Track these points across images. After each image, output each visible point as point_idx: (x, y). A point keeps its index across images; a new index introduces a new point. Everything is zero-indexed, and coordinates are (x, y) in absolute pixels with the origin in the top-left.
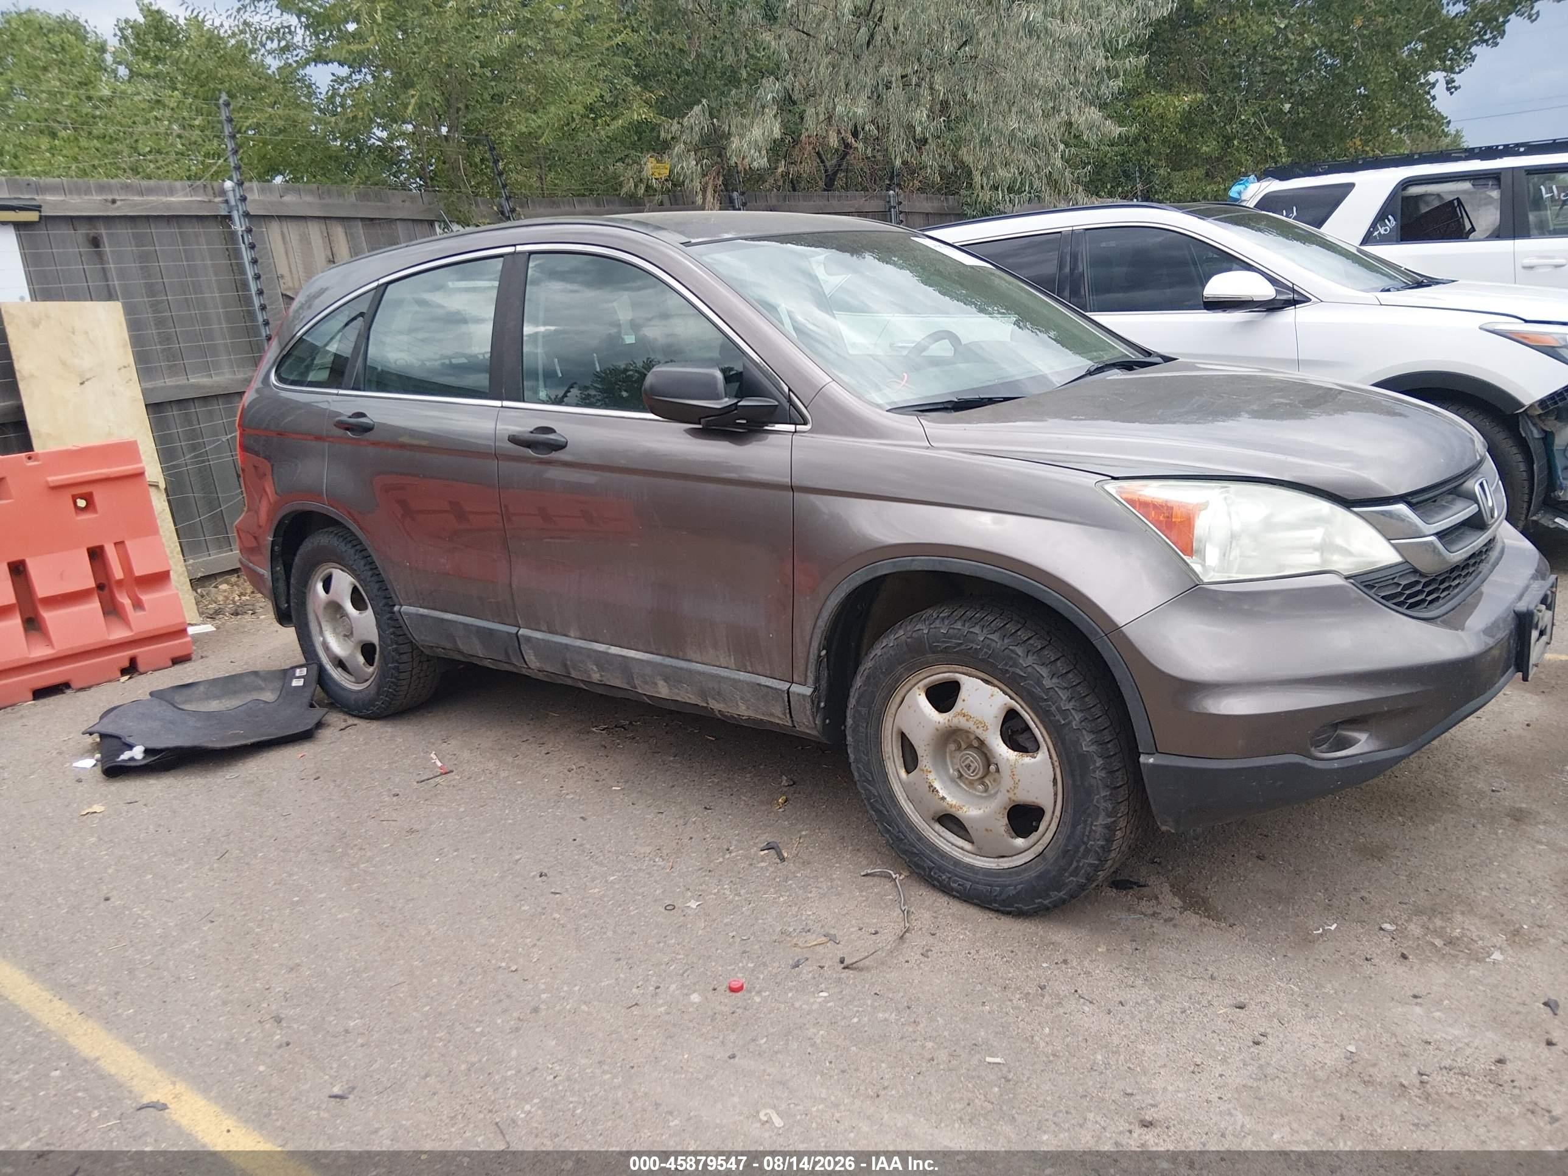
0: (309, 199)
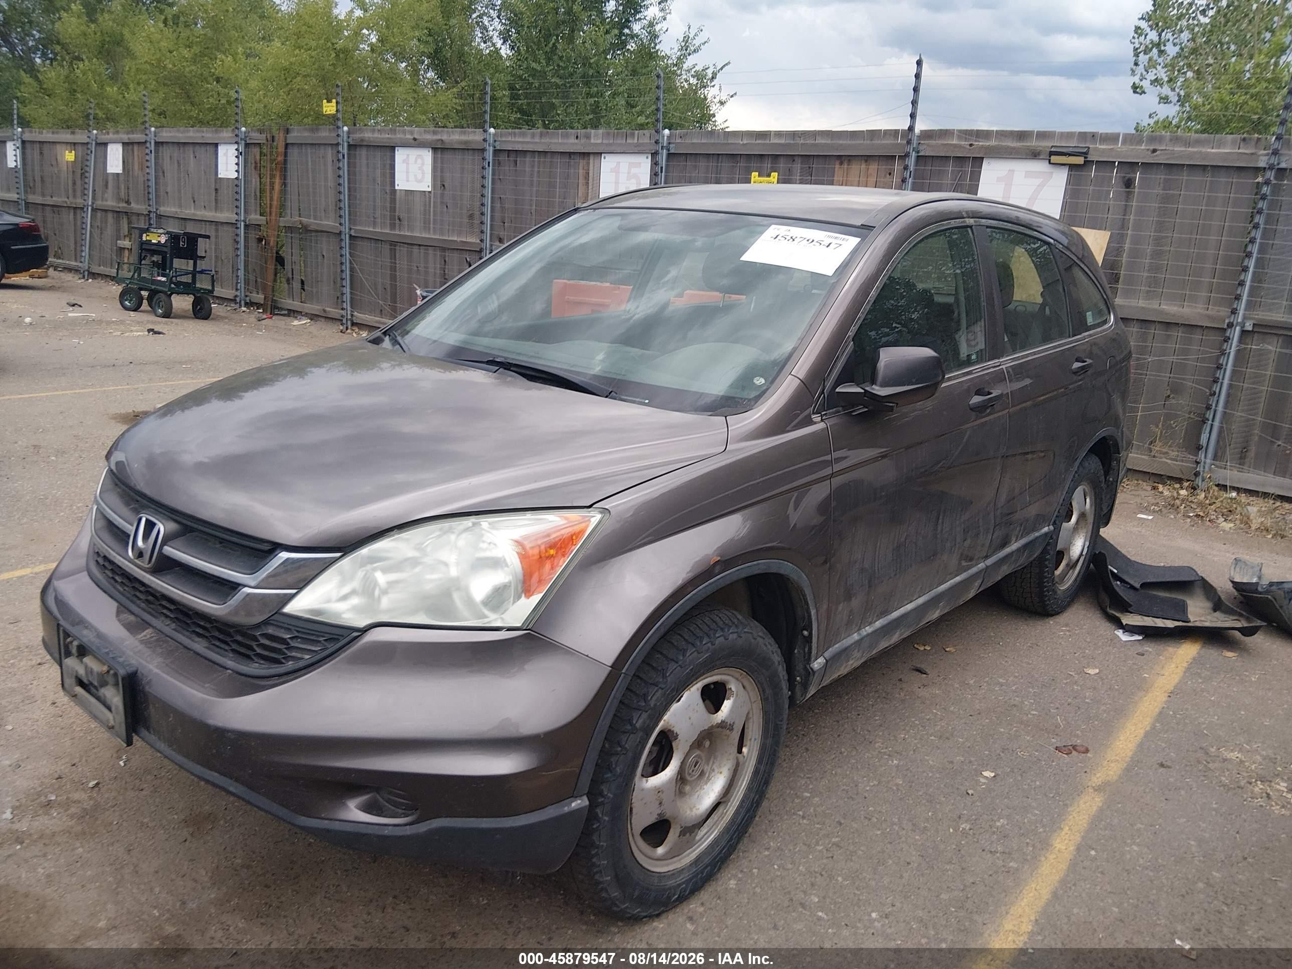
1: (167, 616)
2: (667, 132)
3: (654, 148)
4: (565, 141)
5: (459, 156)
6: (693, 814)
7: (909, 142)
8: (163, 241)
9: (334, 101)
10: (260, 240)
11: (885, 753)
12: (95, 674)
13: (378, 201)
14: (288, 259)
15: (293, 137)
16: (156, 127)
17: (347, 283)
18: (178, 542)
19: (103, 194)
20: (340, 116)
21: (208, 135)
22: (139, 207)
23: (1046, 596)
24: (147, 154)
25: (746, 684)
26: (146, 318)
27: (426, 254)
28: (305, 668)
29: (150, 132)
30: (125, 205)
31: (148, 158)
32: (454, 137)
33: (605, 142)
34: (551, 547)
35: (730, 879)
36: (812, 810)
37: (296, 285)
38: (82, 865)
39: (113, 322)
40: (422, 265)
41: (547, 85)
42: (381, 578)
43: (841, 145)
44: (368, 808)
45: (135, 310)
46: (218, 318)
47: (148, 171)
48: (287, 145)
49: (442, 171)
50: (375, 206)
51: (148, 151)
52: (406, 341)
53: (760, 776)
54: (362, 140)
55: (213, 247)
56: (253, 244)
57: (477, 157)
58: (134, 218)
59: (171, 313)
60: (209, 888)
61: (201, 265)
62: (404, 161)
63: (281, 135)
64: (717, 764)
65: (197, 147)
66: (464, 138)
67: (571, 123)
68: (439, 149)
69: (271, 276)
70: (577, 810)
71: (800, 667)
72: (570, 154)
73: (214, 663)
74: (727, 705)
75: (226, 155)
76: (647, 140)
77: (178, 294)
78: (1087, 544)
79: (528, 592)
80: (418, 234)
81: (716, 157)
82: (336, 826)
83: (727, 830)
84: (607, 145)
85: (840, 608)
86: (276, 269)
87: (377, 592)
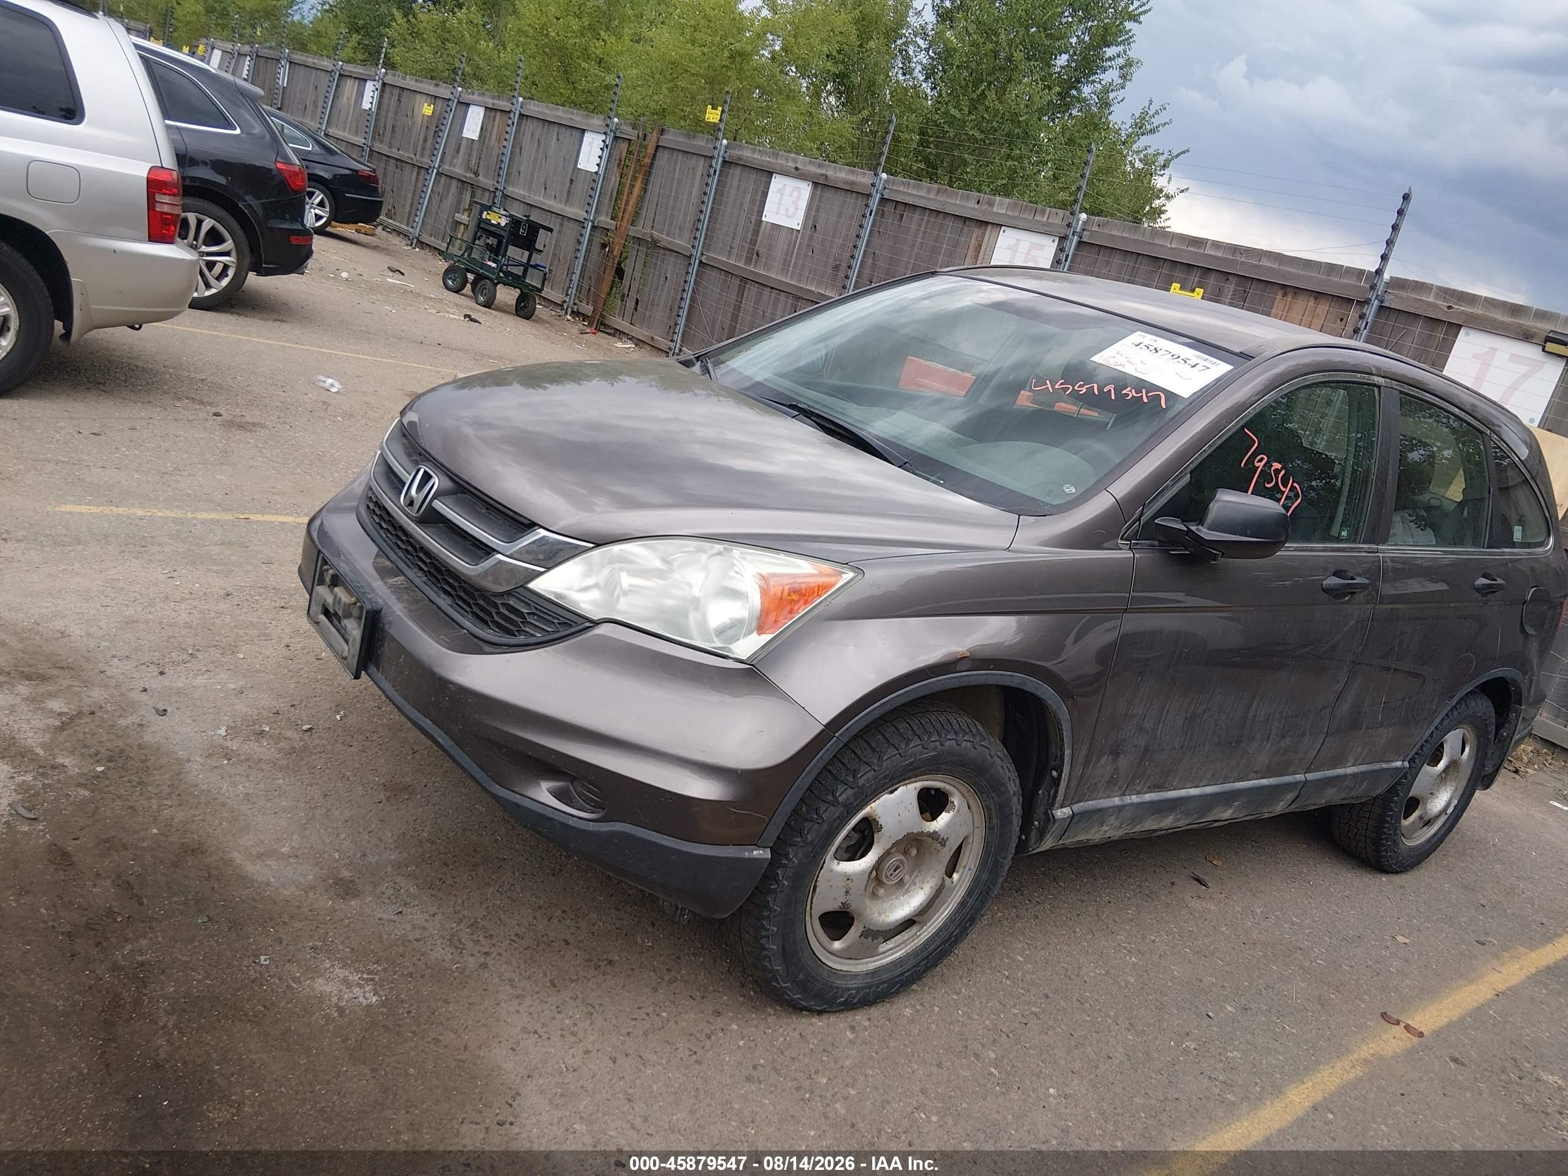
1: (421, 569)
2: (1084, 216)
3: (1063, 231)
4: (964, 204)
5: (840, 197)
6: (881, 919)
7: (1373, 287)
8: (503, 224)
9: (720, 108)
10: (604, 246)
11: (1125, 948)
12: (342, 604)
13: (740, 229)
14: (628, 272)
15: (668, 139)
16: (524, 98)
17: (684, 313)
18: (449, 500)
19: (452, 159)
20: (722, 126)
21: (576, 118)
22: (486, 181)
23: (1383, 845)
24: (508, 125)
25: (972, 803)
26: (464, 303)
27: (777, 299)
28: (534, 644)
29: (517, 101)
30: (473, 176)
31: (508, 129)
32: (840, 174)
33: (1008, 213)
34: (795, 592)
35: (906, 1007)
36: (1020, 974)
37: (630, 304)
38: (279, 794)
39: (431, 298)
40: (769, 311)
41: (963, 137)
42: (626, 580)
43: (1289, 273)
44: (558, 795)
45: (456, 292)
46: (540, 321)
47: (505, 143)
48: (658, 147)
49: (817, 211)
50: (735, 234)
51: (510, 122)
52: (718, 372)
53: (967, 909)
54: (740, 158)
55: (553, 242)
56: (596, 248)
57: (860, 202)
58: (479, 192)
59: (493, 303)
60: (391, 849)
61: (537, 259)
62: (779, 191)
63: (655, 134)
64: (919, 878)
65: (563, 129)
66: (851, 178)
67: (980, 185)
68: (820, 185)
69: (606, 286)
70: (756, 859)
71: (1040, 810)
72: (966, 219)
73: (453, 620)
74: (944, 818)
75: (591, 144)
76: (1058, 221)
77: (505, 284)
78: (1455, 802)
79: (761, 630)
80: (775, 275)
81: (1135, 256)
82: (526, 803)
83: (915, 953)
84: (1010, 217)
85: (1103, 761)
86: (613, 282)
87: (617, 592)
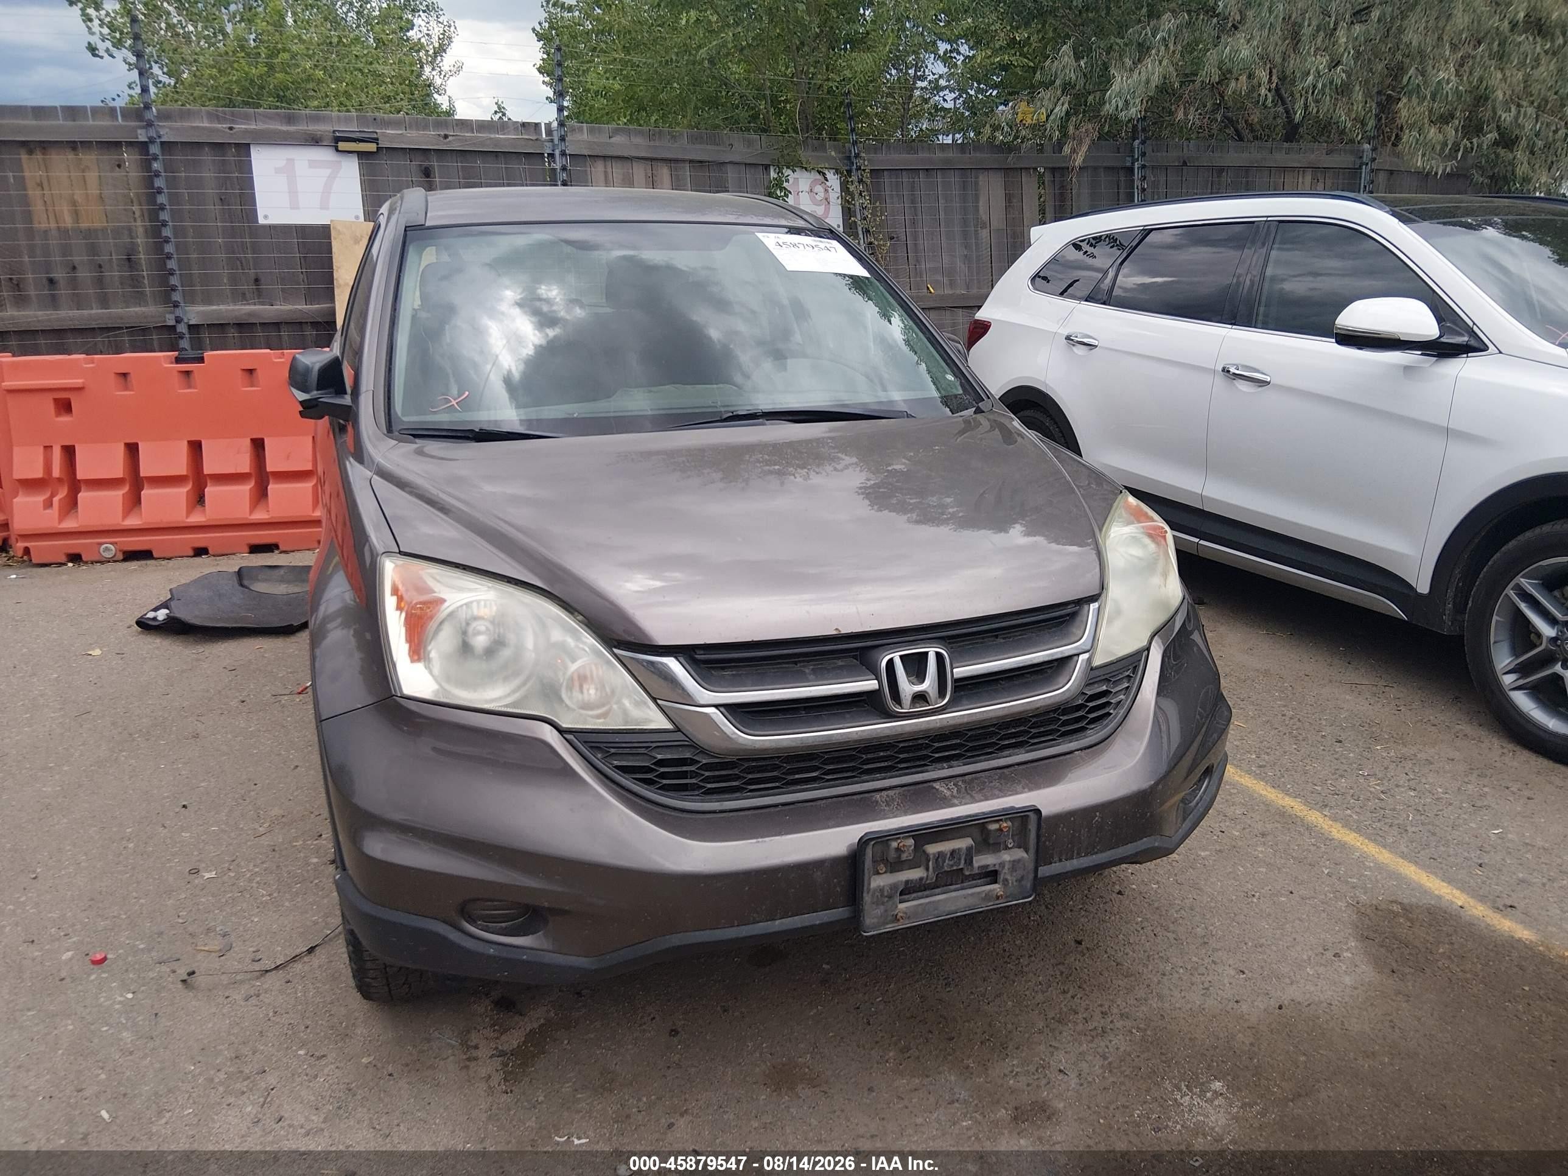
0: (638, 140)
7: (150, 124)
